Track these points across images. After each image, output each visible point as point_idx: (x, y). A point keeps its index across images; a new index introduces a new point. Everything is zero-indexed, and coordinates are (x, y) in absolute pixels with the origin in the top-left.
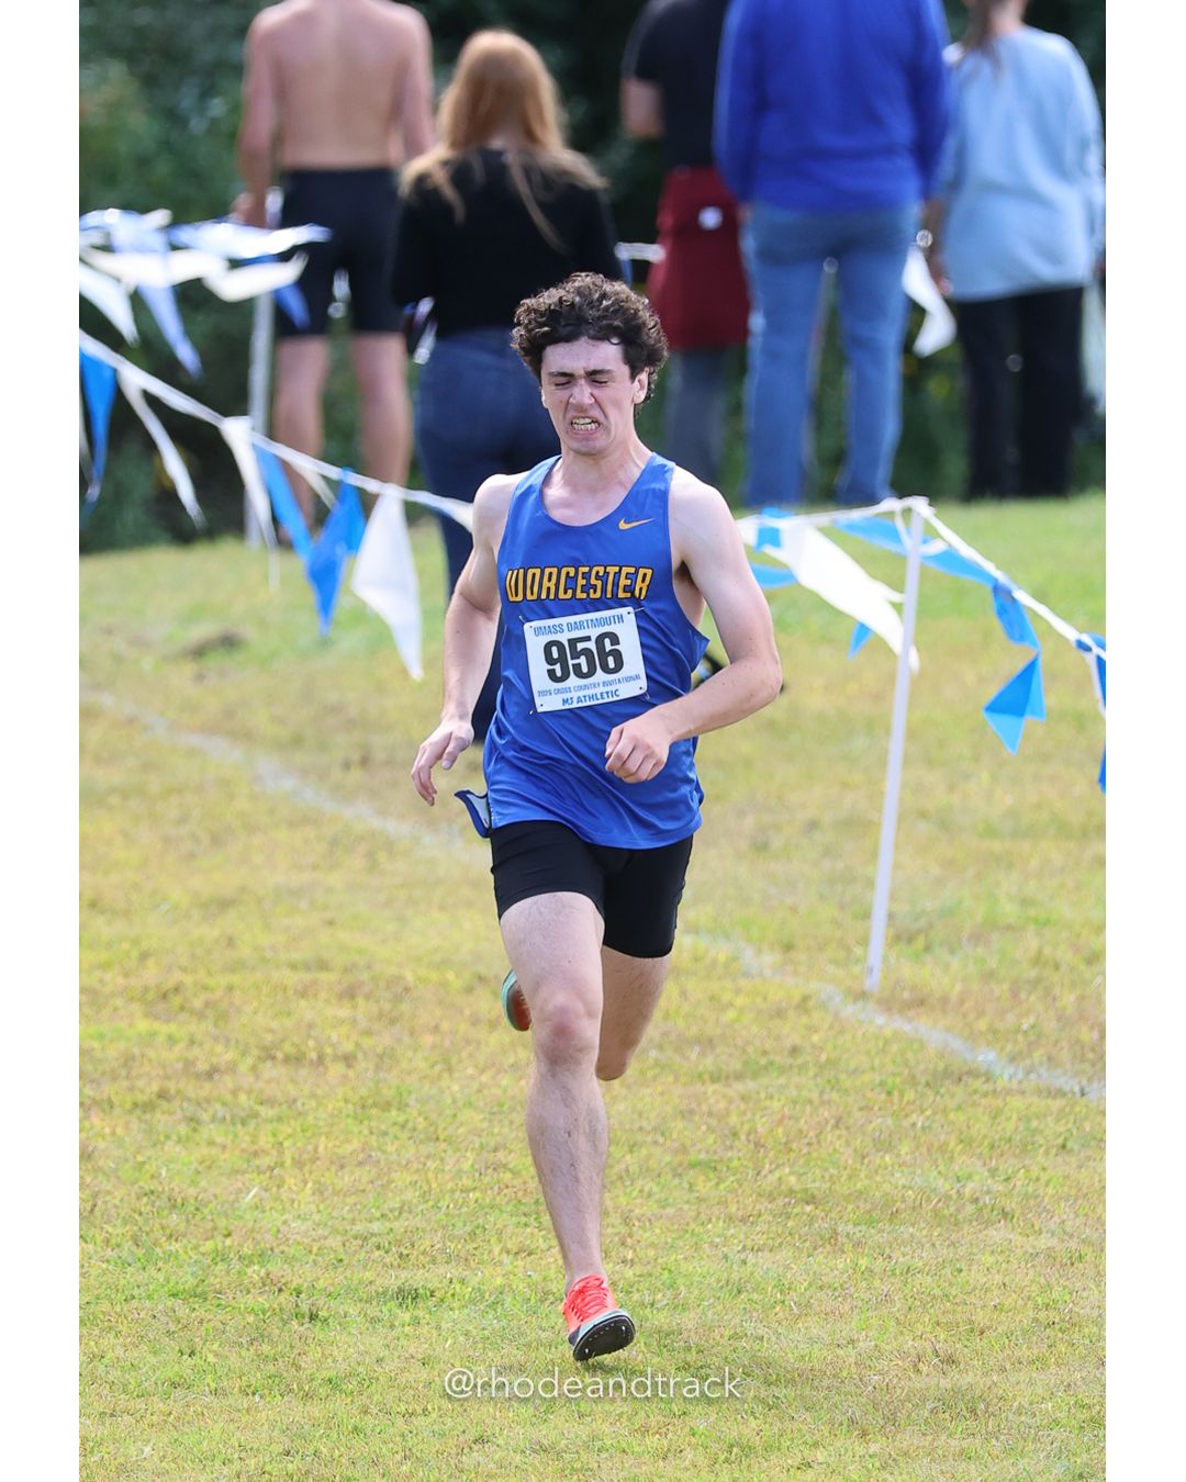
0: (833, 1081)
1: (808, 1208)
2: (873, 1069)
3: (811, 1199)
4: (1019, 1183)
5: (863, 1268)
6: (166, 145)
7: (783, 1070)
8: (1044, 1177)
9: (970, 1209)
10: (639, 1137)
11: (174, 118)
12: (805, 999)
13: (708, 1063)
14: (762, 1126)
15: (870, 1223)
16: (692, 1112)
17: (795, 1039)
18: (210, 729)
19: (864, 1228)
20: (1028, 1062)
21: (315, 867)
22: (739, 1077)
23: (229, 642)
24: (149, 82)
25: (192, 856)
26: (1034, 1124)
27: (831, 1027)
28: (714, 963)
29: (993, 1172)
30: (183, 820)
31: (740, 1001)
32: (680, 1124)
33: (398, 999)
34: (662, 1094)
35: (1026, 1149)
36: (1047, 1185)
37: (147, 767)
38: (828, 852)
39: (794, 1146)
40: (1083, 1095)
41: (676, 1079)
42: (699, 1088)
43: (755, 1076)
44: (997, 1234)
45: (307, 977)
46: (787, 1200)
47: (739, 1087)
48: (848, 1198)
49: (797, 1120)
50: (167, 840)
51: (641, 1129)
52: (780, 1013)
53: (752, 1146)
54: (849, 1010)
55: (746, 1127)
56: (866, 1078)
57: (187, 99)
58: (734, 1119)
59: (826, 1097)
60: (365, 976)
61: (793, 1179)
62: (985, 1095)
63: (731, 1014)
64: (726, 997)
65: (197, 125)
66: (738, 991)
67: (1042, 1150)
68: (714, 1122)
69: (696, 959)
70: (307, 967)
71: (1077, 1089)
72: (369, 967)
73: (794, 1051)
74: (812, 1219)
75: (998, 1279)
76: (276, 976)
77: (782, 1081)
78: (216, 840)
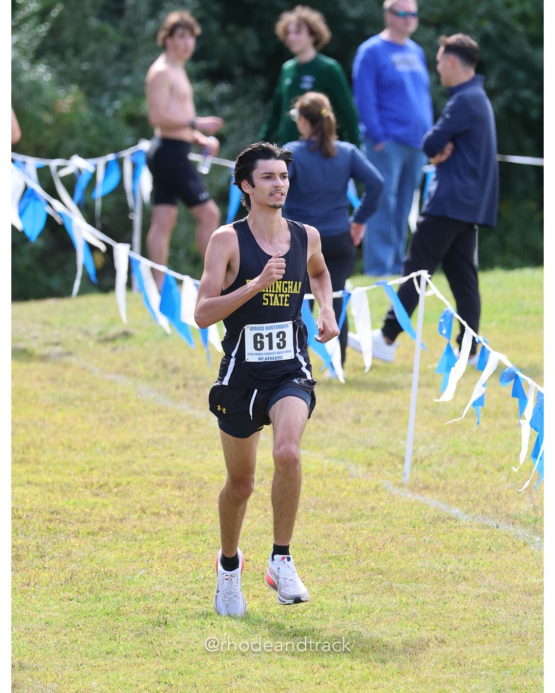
0: (390, 522)
1: (380, 577)
2: (407, 516)
3: (381, 573)
4: (470, 565)
5: (404, 602)
6: (95, 121)
7: (368, 517)
8: (482, 563)
9: (450, 576)
10: (307, 546)
11: (99, 110)
12: (377, 487)
13: (336, 514)
14: (360, 541)
15: (407, 583)
16: (329, 535)
17: (373, 504)
18: (118, 372)
19: (404, 584)
20: (473, 513)
21: (165, 431)
22: (349, 520)
23: (126, 335)
24: (89, 94)
25: (111, 426)
26: (477, 540)
27: (388, 499)
28: (337, 472)
29: (459, 561)
30: (108, 411)
31: (349, 488)
32: (324, 541)
33: (201, 488)
34: (316, 528)
35: (473, 551)
36: (483, 566)
37: (92, 388)
38: (386, 424)
39: (373, 550)
40: (497, 527)
41: (322, 522)
42: (332, 525)
43: (356, 519)
44: (462, 587)
45: (162, 478)
46: (371, 573)
47: (349, 524)
48: (397, 572)
49: (374, 538)
50: (100, 419)
51: (307, 542)
52: (366, 493)
53: (355, 549)
54: (396, 491)
55: (353, 542)
56: (404, 520)
57: (104, 101)
58: (347, 538)
59: (387, 529)
60: (187, 478)
61: (373, 564)
62: (456, 527)
63: (345, 493)
64: (343, 486)
65: (109, 112)
66: (348, 484)
67: (480, 551)
68: (338, 539)
69: (330, 470)
70: (162, 474)
71: (495, 525)
72: (188, 474)
73: (373, 509)
74: (382, 581)
75: (462, 606)
76: (148, 478)
77: (367, 522)
78: (122, 420)
